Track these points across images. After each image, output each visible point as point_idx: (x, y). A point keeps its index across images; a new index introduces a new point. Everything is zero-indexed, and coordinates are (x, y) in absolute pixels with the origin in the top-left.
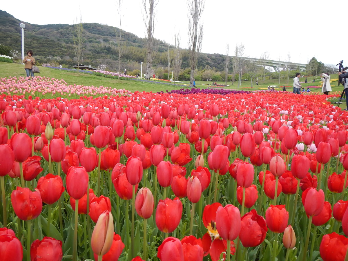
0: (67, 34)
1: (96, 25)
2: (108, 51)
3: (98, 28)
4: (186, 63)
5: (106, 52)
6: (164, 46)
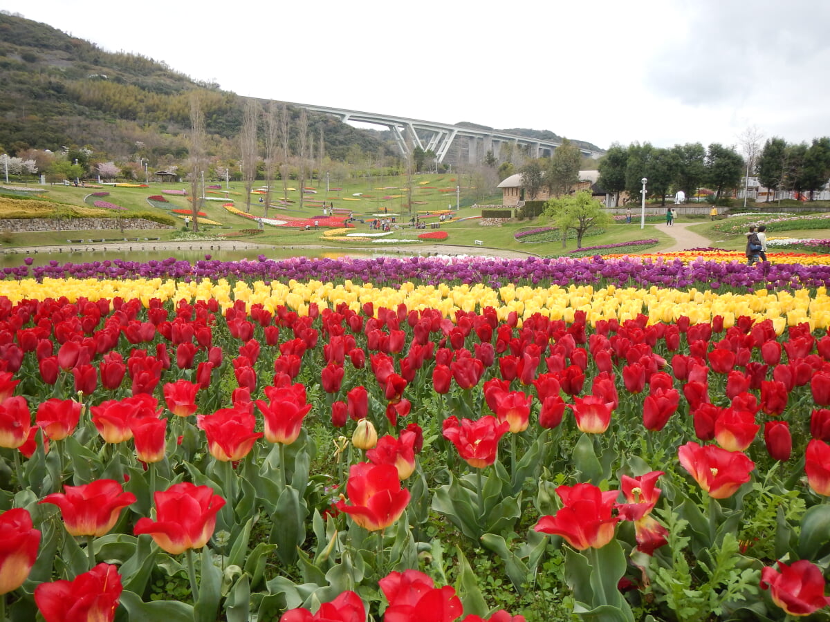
2: (59, 92)
4: (224, 122)
5: (53, 95)
6: (165, 75)
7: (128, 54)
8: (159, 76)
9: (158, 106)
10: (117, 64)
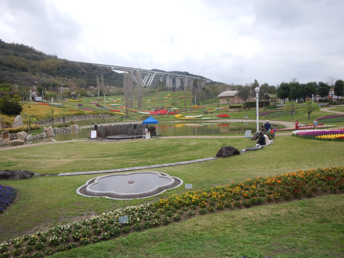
4: (65, 72)
6: (34, 52)
7: (16, 44)
8: (31, 53)
9: (35, 66)
10: (12, 48)
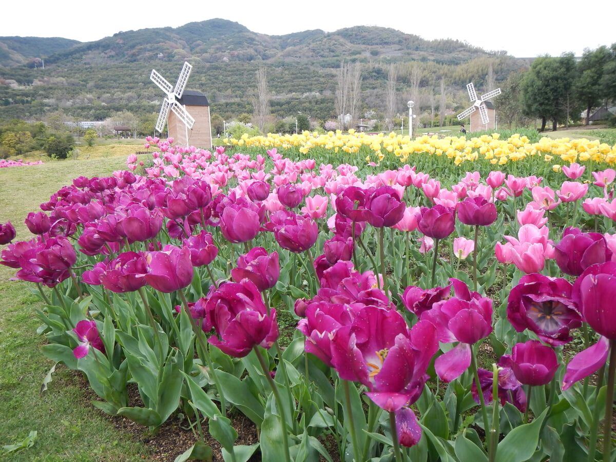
0: (320, 51)
1: (360, 29)
2: (378, 74)
3: (364, 34)
5: (375, 76)
6: (464, 50)
8: (458, 52)
9: (446, 74)
